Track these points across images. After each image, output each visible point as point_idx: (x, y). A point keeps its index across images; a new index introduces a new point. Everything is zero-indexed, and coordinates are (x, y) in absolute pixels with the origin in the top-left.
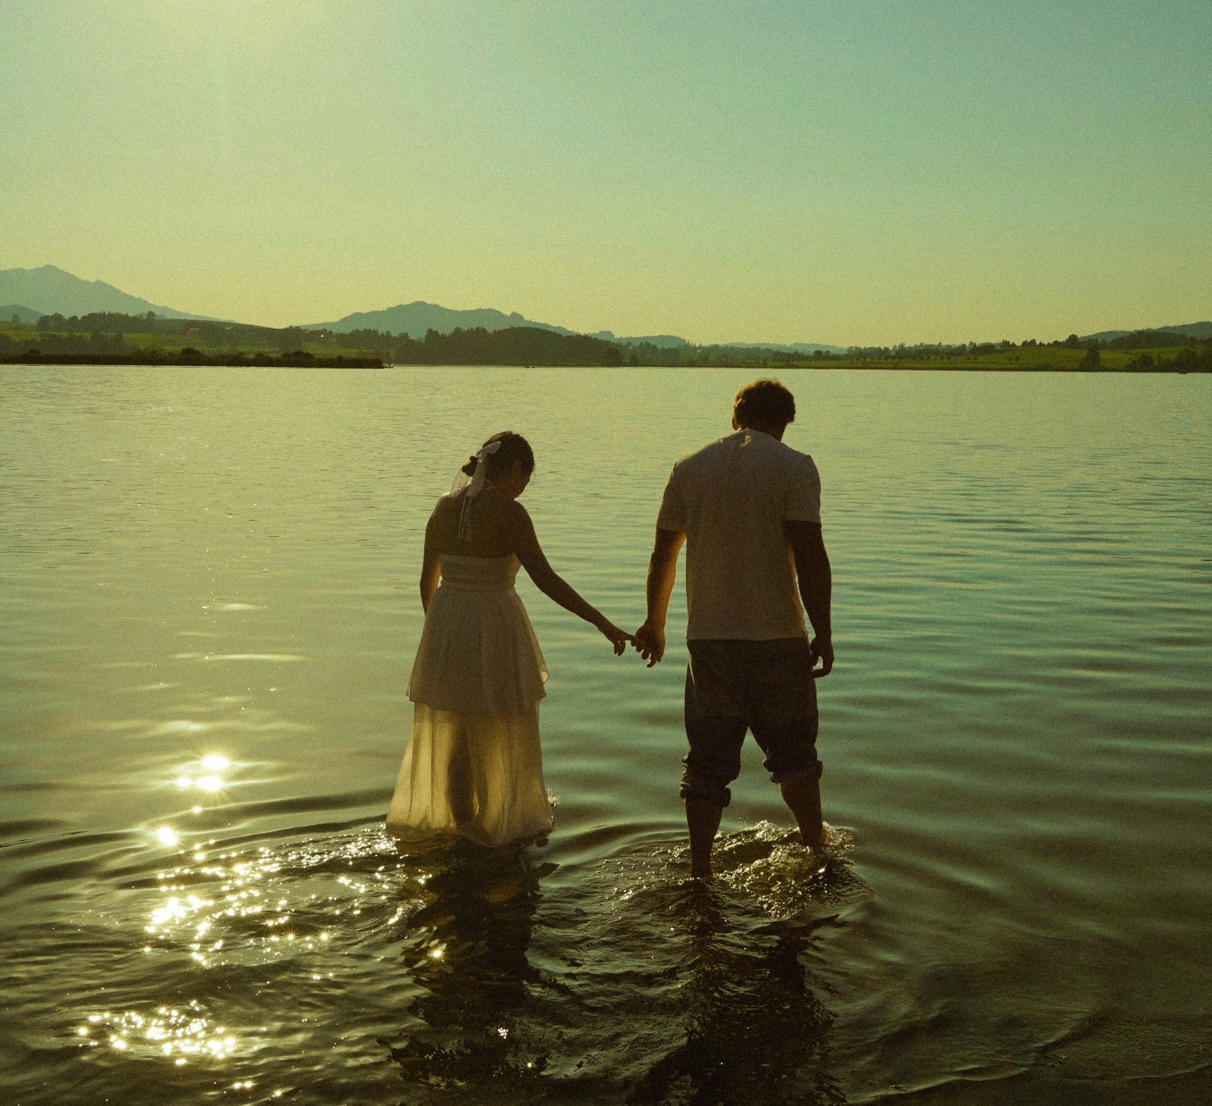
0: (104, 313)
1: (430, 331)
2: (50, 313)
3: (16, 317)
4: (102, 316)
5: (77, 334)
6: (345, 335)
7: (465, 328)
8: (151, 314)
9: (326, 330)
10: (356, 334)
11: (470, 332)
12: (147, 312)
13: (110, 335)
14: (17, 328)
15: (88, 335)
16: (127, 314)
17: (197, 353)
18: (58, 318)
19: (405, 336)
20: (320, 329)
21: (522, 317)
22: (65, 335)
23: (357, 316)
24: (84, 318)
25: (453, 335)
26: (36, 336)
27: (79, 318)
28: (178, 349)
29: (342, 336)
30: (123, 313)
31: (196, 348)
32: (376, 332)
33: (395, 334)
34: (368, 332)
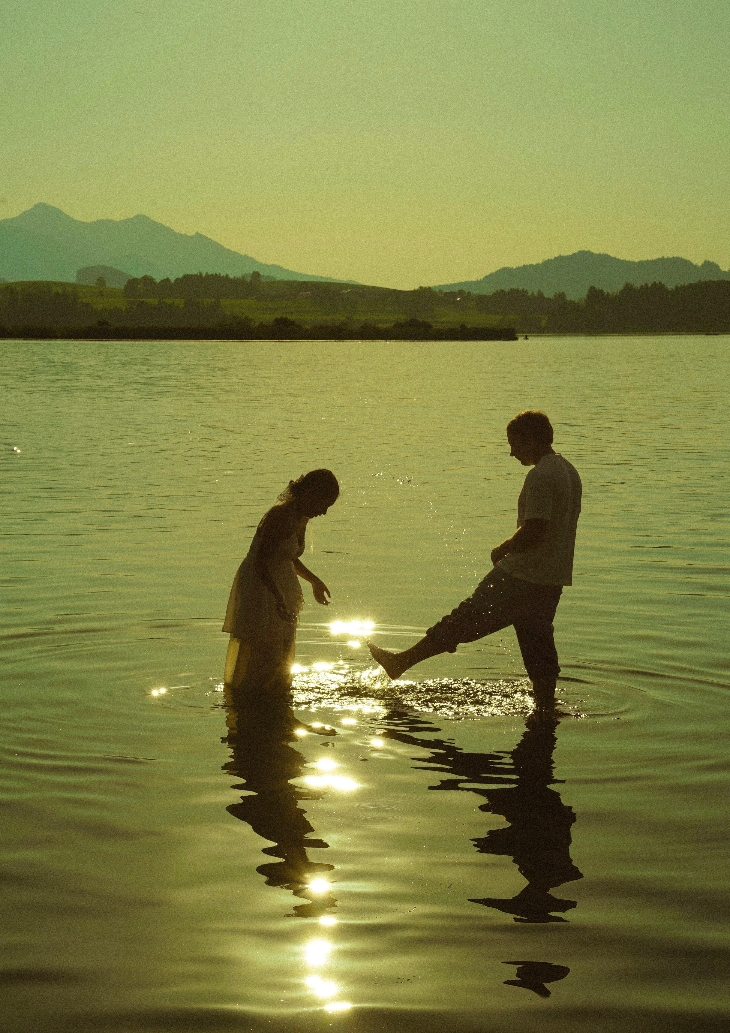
0: (201, 274)
1: (592, 289)
2: (139, 275)
3: (101, 281)
4: (198, 278)
5: (169, 301)
6: (485, 297)
7: (638, 284)
8: (256, 275)
9: (463, 291)
10: (500, 295)
11: (645, 289)
12: (251, 272)
13: (207, 301)
14: (101, 294)
15: (180, 302)
16: (227, 276)
17: (292, 323)
18: (147, 280)
19: (562, 296)
20: (456, 290)
21: (717, 267)
22: (154, 301)
23: (505, 272)
24: (177, 280)
25: (622, 292)
26: (122, 304)
27: (172, 281)
28: (269, 318)
29: (481, 299)
30: (223, 274)
31: (292, 317)
32: (525, 292)
33: (549, 294)
34: (514, 292)
